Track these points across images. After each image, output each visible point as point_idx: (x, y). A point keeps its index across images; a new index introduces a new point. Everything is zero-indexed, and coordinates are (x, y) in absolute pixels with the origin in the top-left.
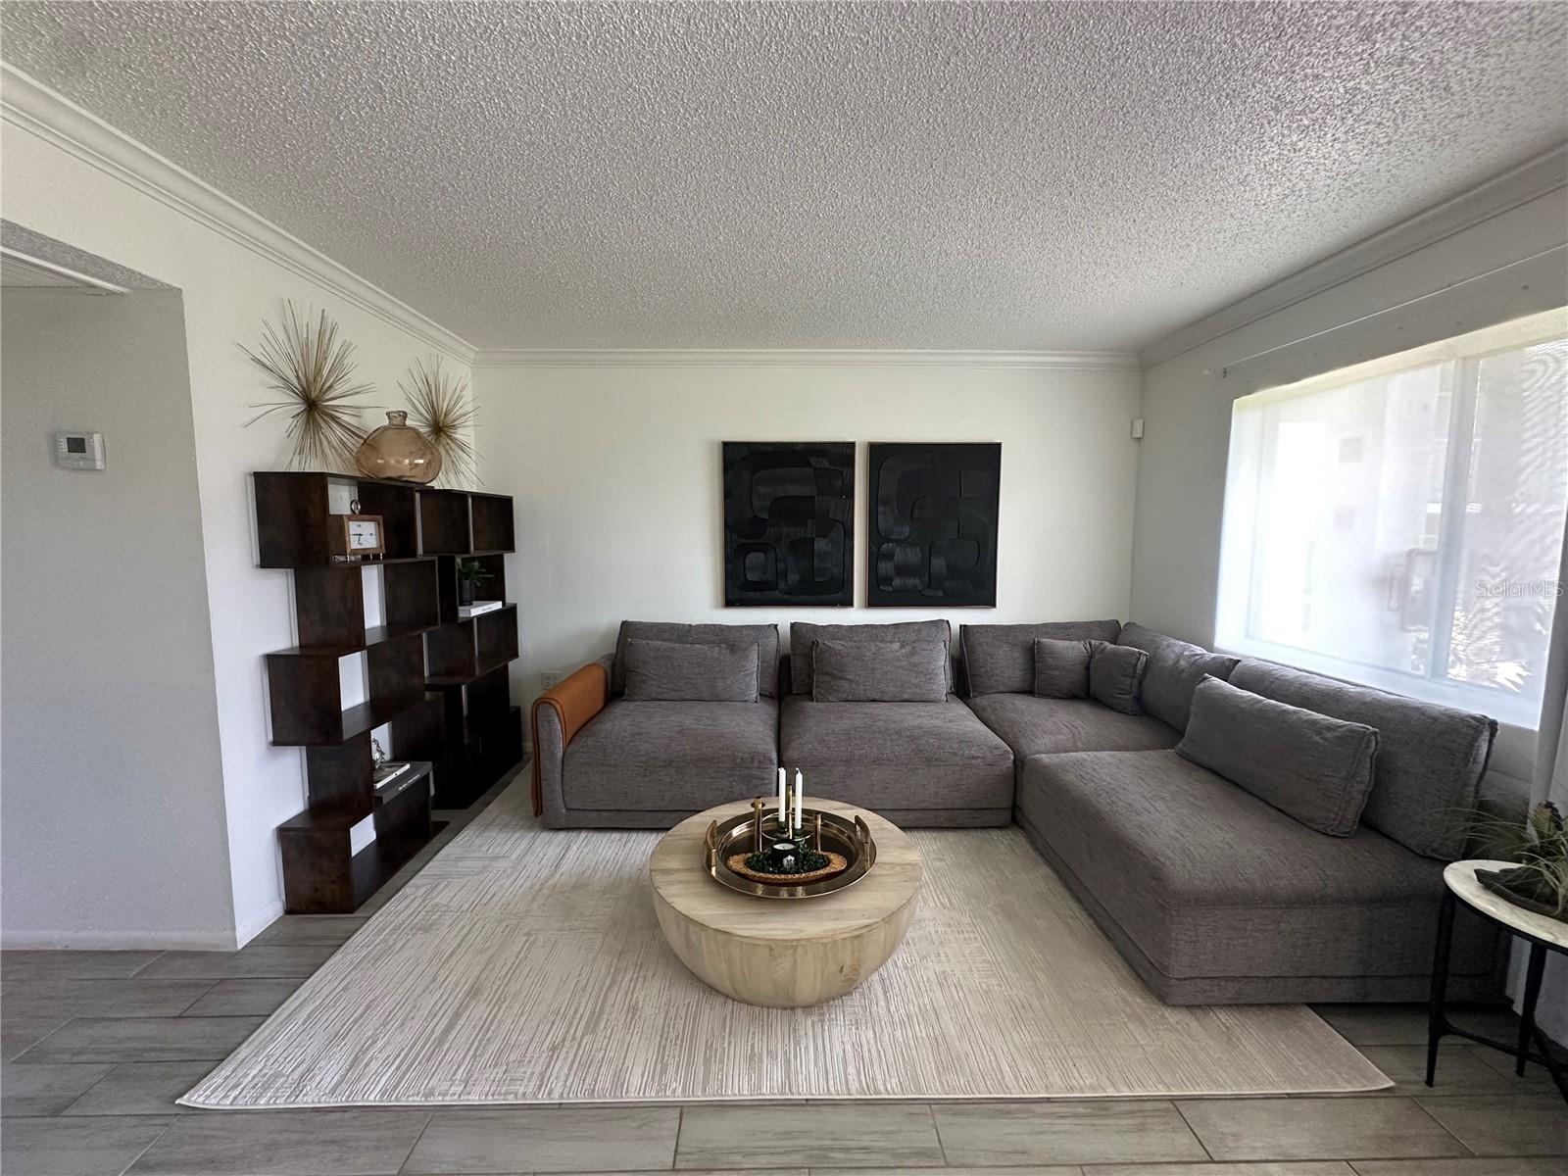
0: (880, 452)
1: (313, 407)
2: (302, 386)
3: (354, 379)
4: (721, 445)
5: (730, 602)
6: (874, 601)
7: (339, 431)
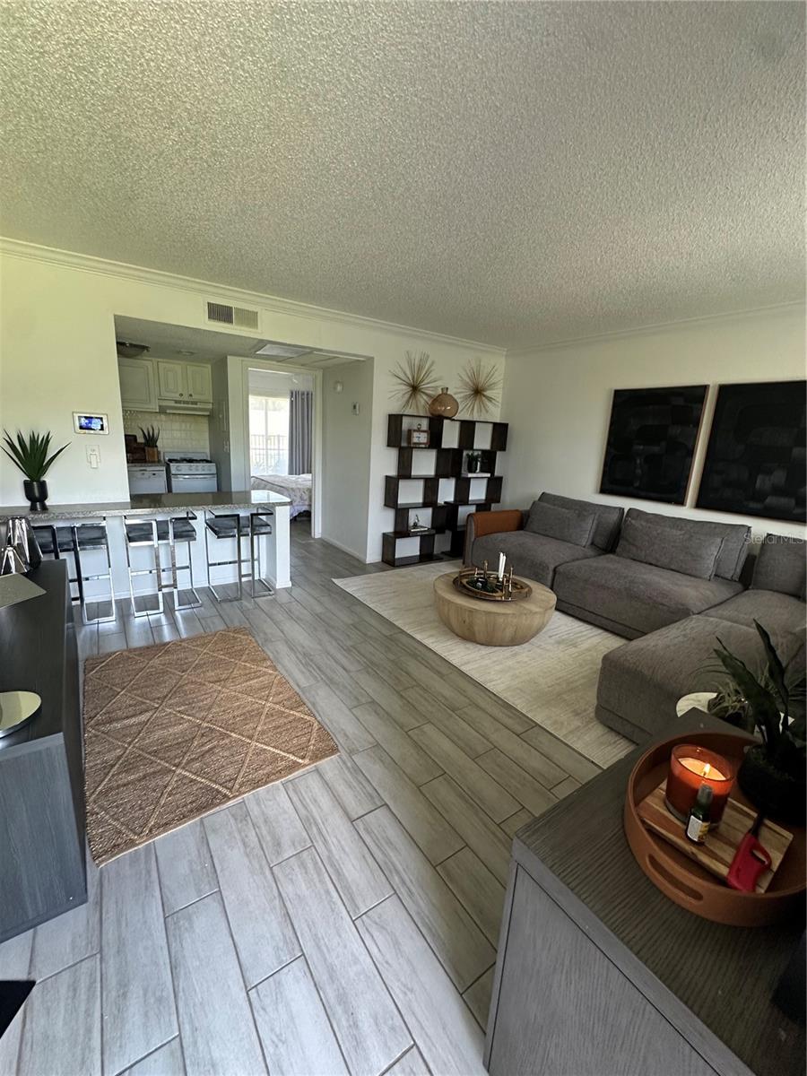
0: (725, 390)
1: (415, 389)
2: (413, 377)
3: (433, 375)
4: (613, 392)
5: (604, 490)
6: (700, 504)
7: (425, 397)
